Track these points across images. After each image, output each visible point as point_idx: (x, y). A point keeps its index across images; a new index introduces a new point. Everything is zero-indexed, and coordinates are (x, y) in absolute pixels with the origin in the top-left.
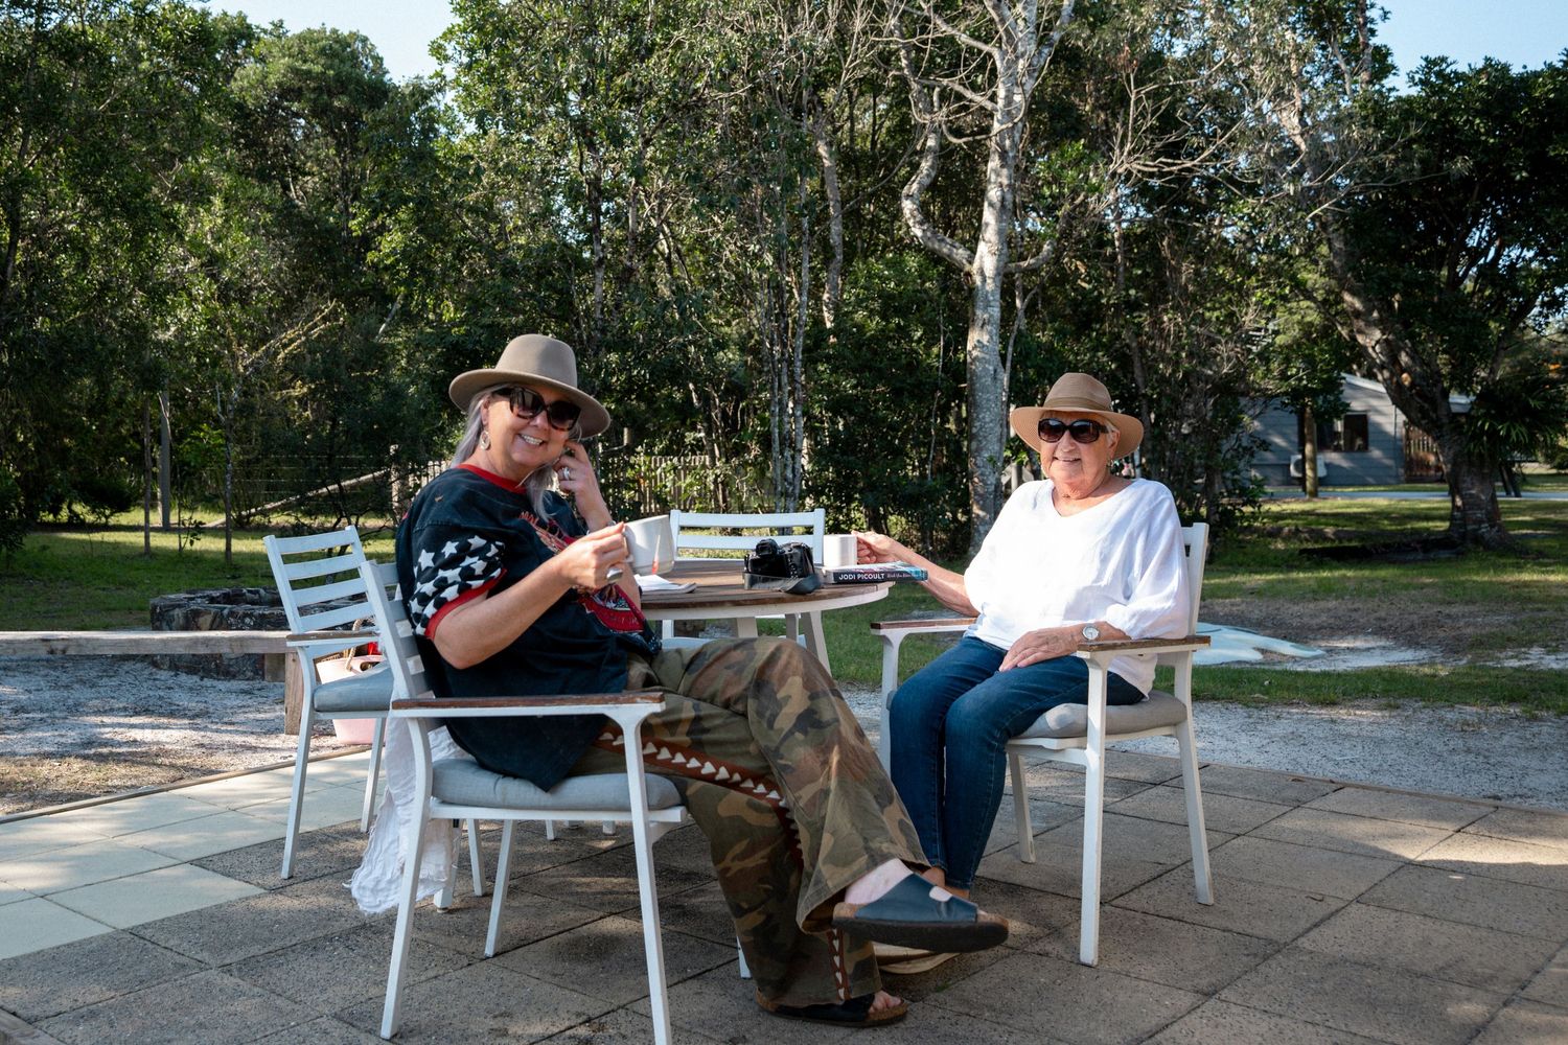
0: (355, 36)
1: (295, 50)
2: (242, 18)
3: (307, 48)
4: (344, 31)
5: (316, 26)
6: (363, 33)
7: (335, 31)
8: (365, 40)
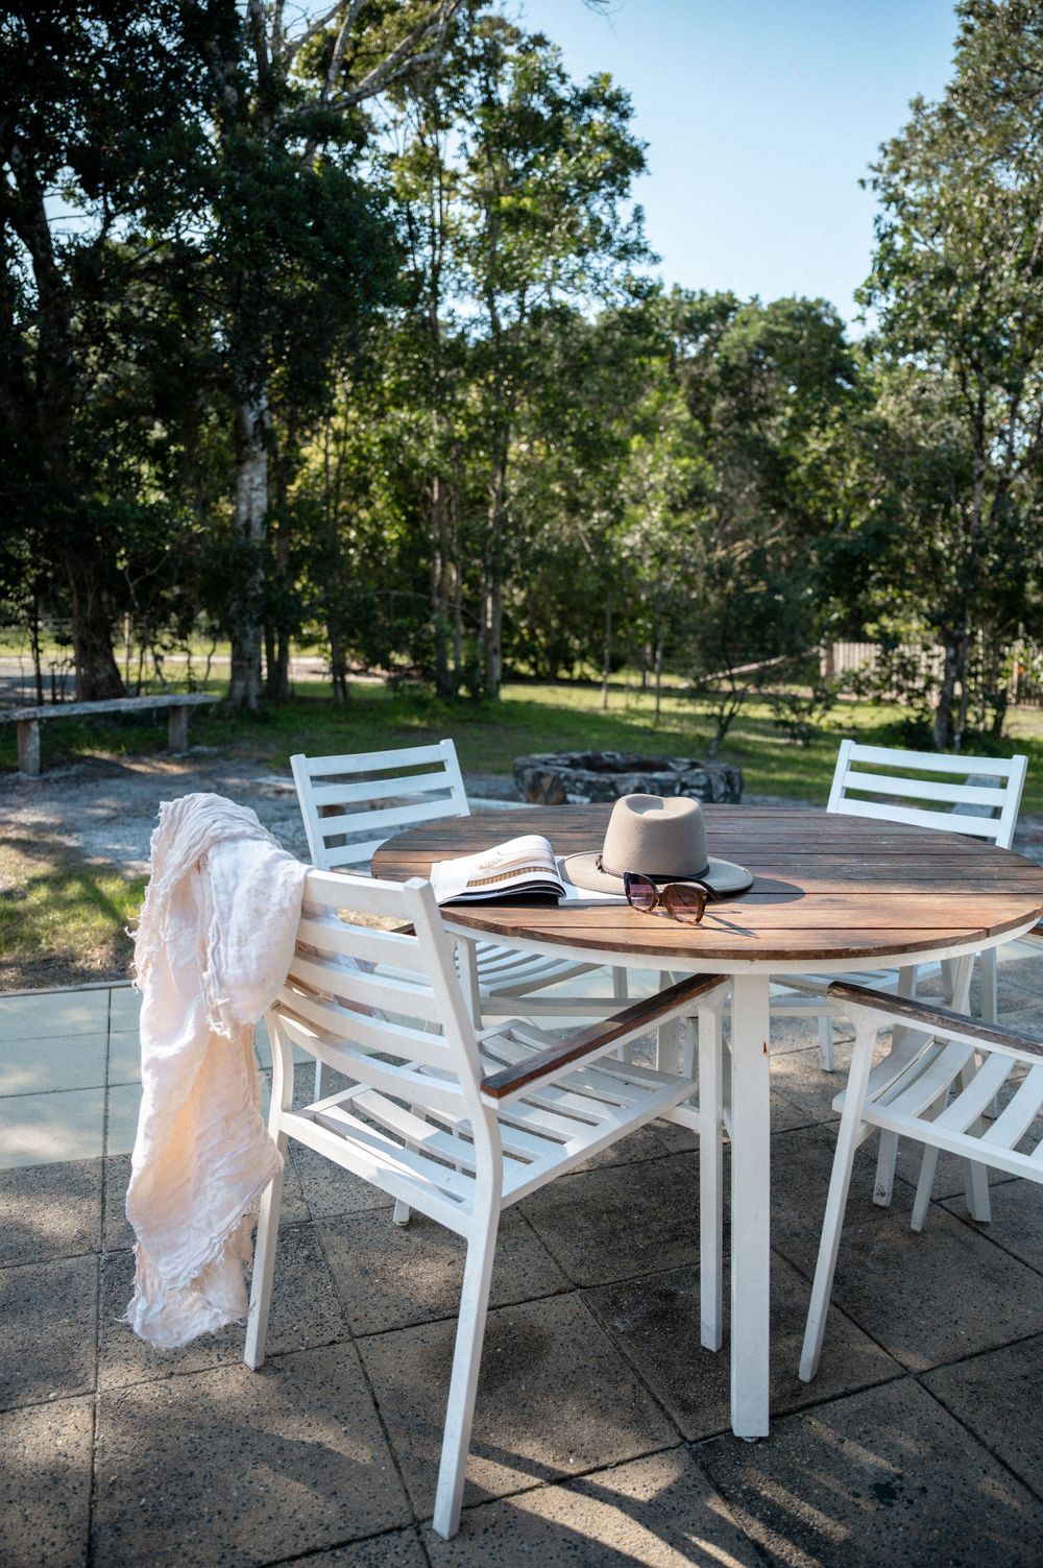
0: (819, 302)
1: (771, 317)
2: (730, 294)
3: (779, 312)
4: (812, 299)
5: (788, 296)
6: (827, 299)
7: (804, 299)
8: (827, 305)
